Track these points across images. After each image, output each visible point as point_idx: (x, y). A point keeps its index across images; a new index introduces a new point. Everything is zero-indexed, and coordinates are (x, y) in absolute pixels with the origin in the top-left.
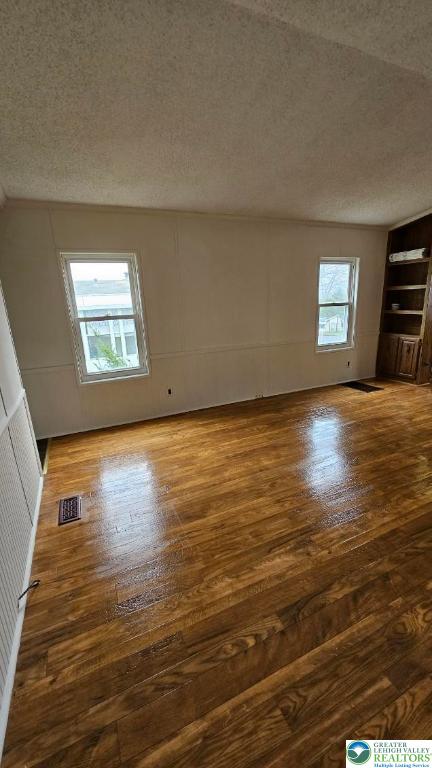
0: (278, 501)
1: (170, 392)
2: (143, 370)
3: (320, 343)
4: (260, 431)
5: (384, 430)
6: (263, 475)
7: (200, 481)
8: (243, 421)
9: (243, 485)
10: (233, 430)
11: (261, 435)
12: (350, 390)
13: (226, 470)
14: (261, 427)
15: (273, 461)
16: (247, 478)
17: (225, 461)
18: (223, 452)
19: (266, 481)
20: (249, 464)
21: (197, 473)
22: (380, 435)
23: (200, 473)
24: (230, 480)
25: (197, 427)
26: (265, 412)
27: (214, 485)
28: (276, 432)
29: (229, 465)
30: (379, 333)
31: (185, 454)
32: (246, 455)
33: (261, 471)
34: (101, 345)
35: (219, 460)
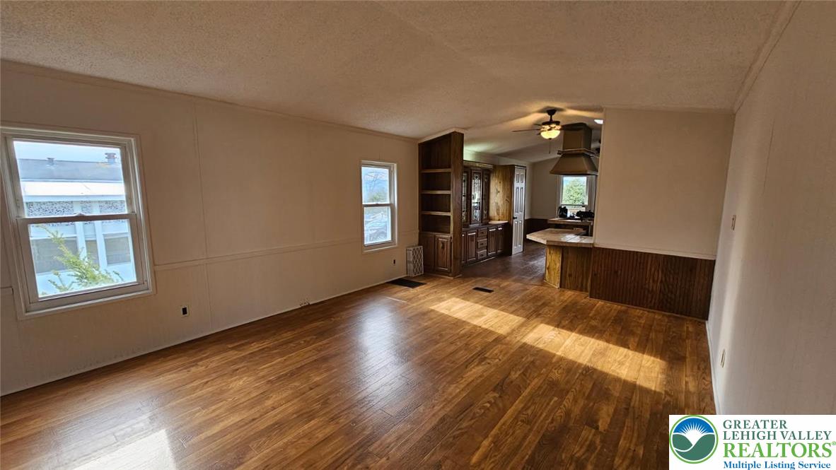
0: (333, 419)
1: (185, 311)
2: (141, 287)
3: (367, 242)
4: (308, 344)
5: (430, 322)
6: (312, 393)
7: (235, 419)
8: (288, 335)
9: (290, 410)
10: (275, 347)
11: (309, 348)
13: (268, 398)
14: (308, 339)
15: (325, 375)
16: (296, 401)
17: (265, 388)
18: (263, 377)
19: (318, 400)
20: (297, 384)
21: (228, 410)
22: (426, 328)
23: (234, 409)
24: (274, 408)
25: (225, 351)
26: (311, 322)
27: (254, 420)
28: (324, 342)
29: (272, 392)
30: (418, 231)
31: (210, 389)
32: (292, 375)
33: (311, 389)
34: (64, 254)
35: (258, 388)
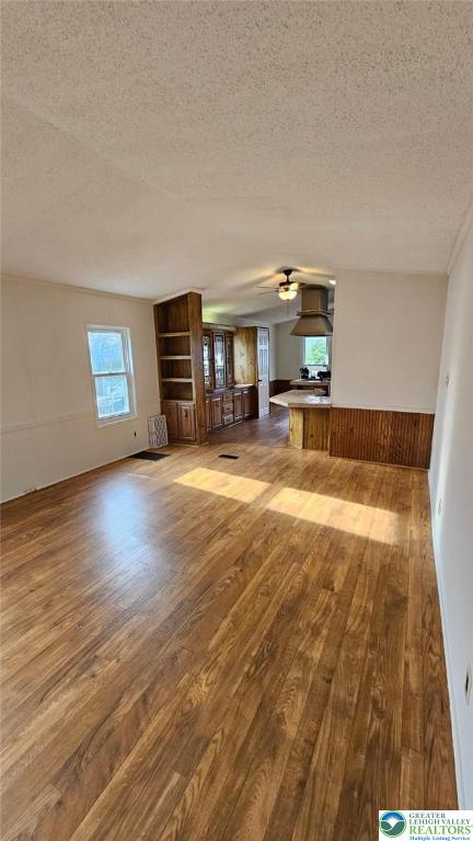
0: (56, 624)
3: (101, 415)
4: (32, 537)
5: (172, 497)
6: (33, 597)
11: (32, 542)
12: (140, 462)
14: (32, 532)
16: (12, 608)
19: (39, 604)
20: (15, 587)
22: (168, 504)
26: (37, 511)
30: (160, 399)
33: (32, 591)
